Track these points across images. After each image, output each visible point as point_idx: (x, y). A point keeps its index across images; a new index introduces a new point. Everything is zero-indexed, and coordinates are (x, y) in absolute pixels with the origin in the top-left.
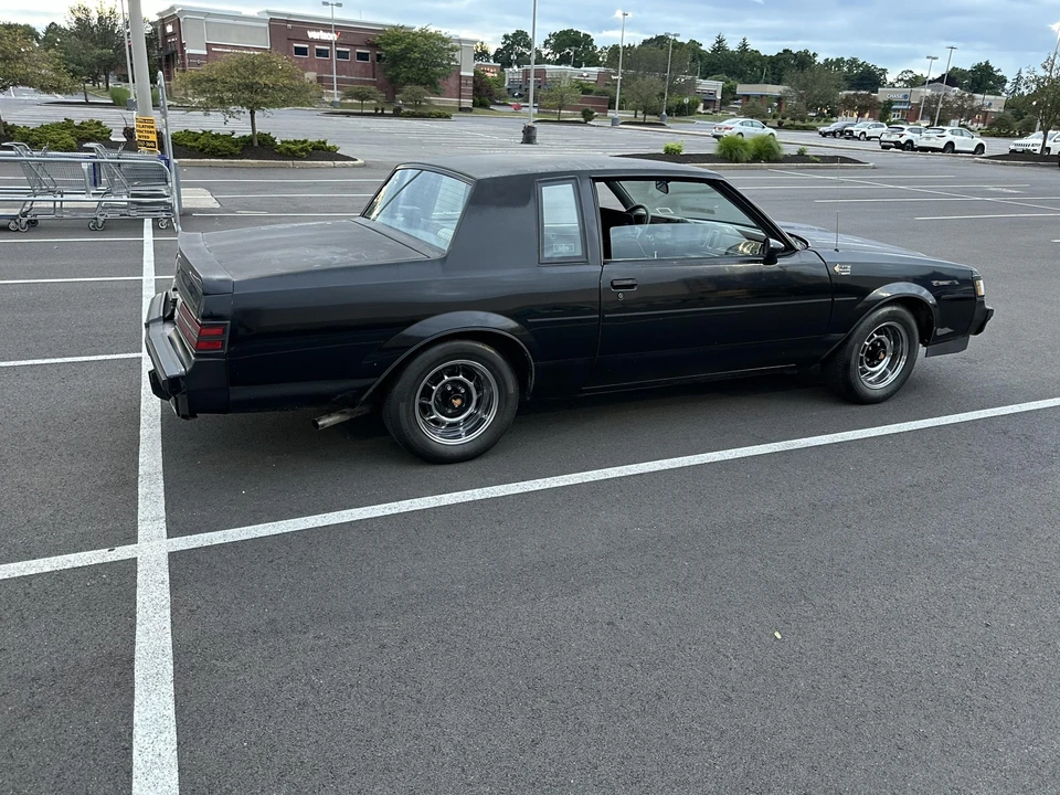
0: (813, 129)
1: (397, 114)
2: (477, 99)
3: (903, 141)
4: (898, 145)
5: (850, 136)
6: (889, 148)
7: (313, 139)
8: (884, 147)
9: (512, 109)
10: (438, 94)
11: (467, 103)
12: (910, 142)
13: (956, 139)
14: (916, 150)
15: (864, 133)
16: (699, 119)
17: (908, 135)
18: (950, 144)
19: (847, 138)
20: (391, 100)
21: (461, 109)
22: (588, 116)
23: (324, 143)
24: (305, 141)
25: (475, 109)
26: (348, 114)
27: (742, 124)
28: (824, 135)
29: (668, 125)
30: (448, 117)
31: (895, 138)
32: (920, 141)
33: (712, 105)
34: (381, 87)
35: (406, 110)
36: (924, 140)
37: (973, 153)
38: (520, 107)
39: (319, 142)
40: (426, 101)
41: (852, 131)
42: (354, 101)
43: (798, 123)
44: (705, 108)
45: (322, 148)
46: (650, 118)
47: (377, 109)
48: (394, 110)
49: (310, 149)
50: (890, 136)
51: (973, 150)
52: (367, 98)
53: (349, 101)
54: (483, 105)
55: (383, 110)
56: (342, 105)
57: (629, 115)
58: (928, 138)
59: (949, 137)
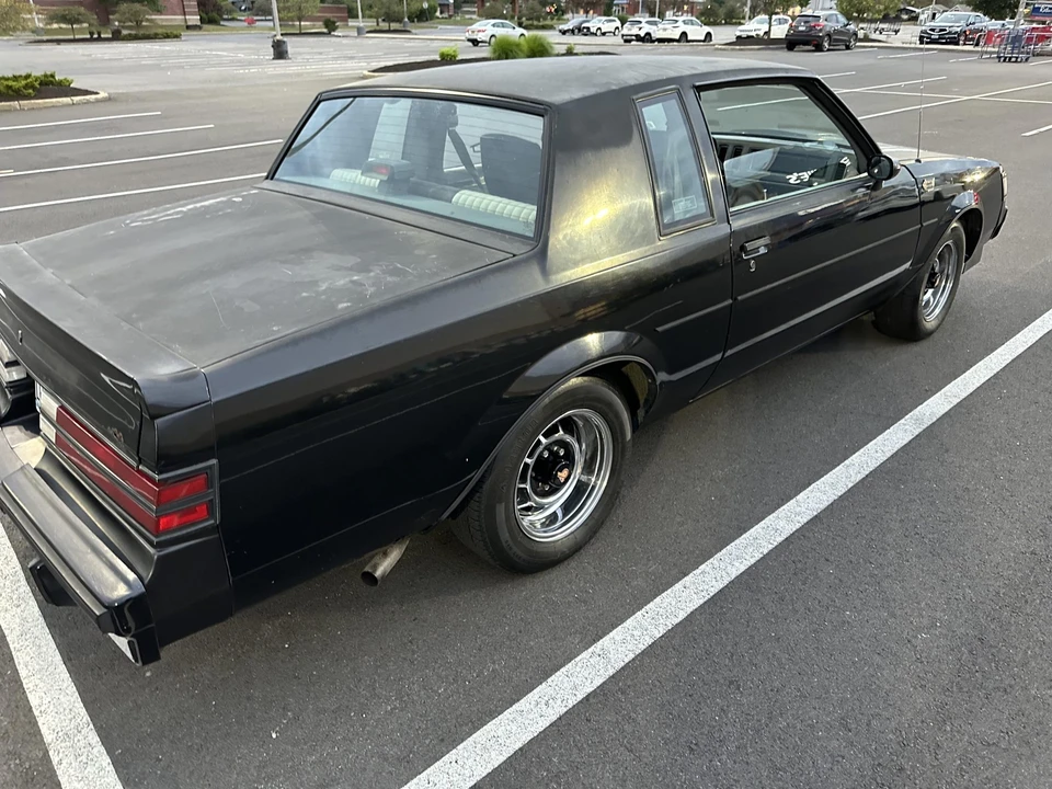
0: (551, 28)
1: (117, 37)
2: (204, 15)
3: (642, 34)
4: (639, 39)
5: (587, 32)
6: (629, 41)
7: (38, 73)
8: (626, 41)
9: (246, 24)
10: (159, 12)
11: (194, 19)
12: (648, 34)
13: (689, 29)
14: (654, 41)
15: (599, 29)
16: (440, 23)
17: (645, 29)
18: (684, 34)
19: (586, 35)
20: (105, 22)
21: (188, 27)
22: (331, 26)
23: (52, 76)
24: (28, 76)
25: (205, 26)
26: (59, 42)
27: (494, 25)
28: (564, 32)
29: (413, 31)
30: (177, 36)
31: (635, 31)
32: (657, 33)
33: (446, 9)
34: (90, 8)
35: (125, 32)
36: (661, 32)
37: (704, 41)
38: (254, 21)
39: (46, 76)
40: (148, 20)
41: (588, 28)
42: (63, 26)
43: (535, 23)
44: (441, 13)
45: (52, 83)
46: (394, 26)
47: (92, 34)
48: (113, 33)
49: (37, 84)
50: (630, 30)
51: (703, 38)
52: (78, 21)
53: (55, 26)
54: (212, 21)
55: (99, 34)
56: (48, 32)
57: (371, 23)
58: (665, 30)
59: (683, 28)
